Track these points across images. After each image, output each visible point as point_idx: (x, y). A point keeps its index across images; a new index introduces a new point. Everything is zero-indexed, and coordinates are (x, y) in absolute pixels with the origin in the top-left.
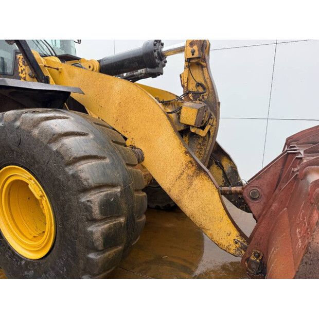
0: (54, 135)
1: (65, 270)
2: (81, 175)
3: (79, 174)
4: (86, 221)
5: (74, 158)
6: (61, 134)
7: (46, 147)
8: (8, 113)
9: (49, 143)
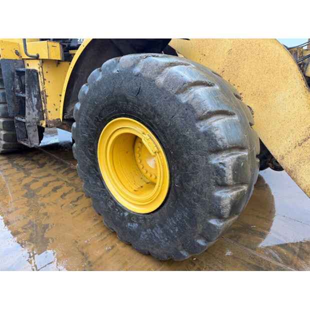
0: (185, 84)
1: (177, 230)
2: (216, 133)
3: (213, 131)
4: (214, 185)
5: (208, 113)
6: (191, 83)
7: (174, 99)
8: (125, 57)
9: (177, 93)
